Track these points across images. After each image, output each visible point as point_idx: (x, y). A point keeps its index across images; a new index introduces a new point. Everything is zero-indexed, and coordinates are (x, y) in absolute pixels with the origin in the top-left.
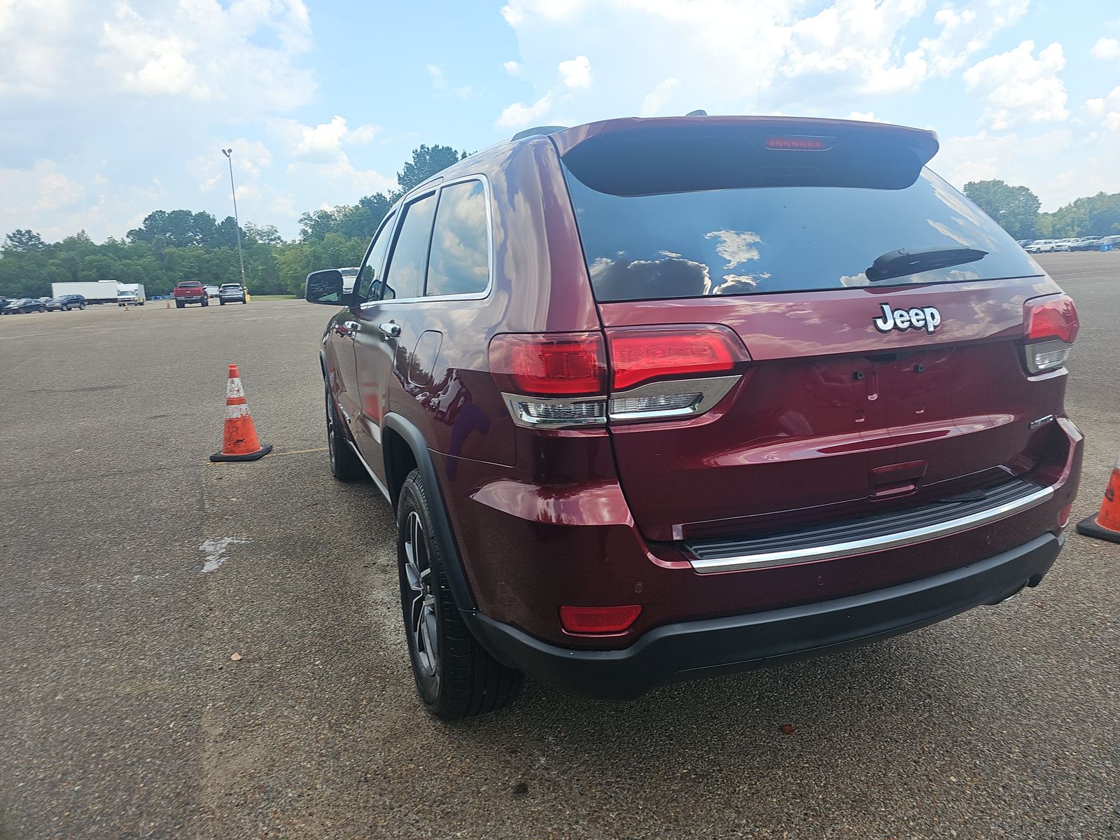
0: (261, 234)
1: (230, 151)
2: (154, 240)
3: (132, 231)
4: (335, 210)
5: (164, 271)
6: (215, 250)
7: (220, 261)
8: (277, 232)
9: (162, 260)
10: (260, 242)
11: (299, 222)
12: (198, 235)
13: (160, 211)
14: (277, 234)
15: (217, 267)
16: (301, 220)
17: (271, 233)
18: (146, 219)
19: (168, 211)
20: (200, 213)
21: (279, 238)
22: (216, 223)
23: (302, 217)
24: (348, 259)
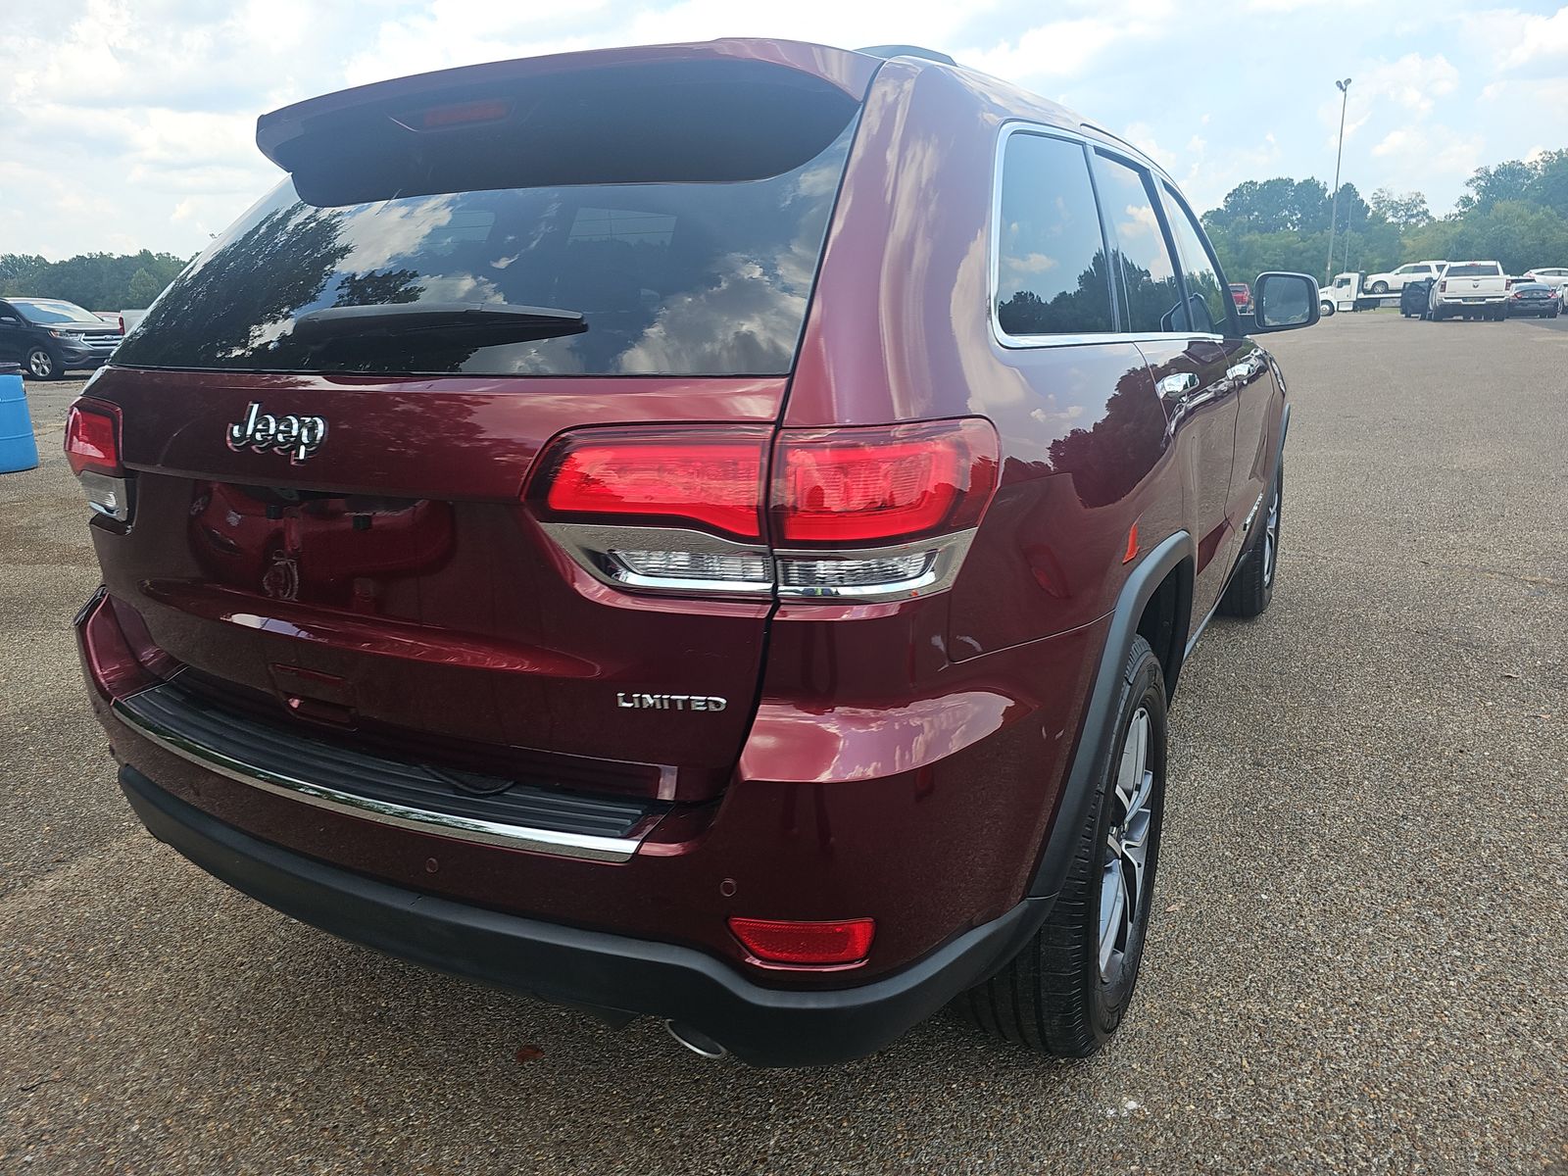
0: (1394, 207)
1: (1349, 81)
2: (1233, 225)
3: (1208, 212)
4: (1539, 158)
5: (1236, 267)
6: (1314, 236)
7: (1319, 252)
8: (1424, 202)
9: (1237, 252)
10: (1390, 220)
11: (1467, 185)
12: (1296, 214)
13: (1251, 182)
14: (1423, 206)
15: (1312, 262)
16: (1472, 181)
17: (1413, 207)
18: (1229, 195)
19: (1261, 181)
20: (1306, 181)
21: (1425, 212)
22: (1327, 195)
23: (1474, 175)
24: (1523, 247)
